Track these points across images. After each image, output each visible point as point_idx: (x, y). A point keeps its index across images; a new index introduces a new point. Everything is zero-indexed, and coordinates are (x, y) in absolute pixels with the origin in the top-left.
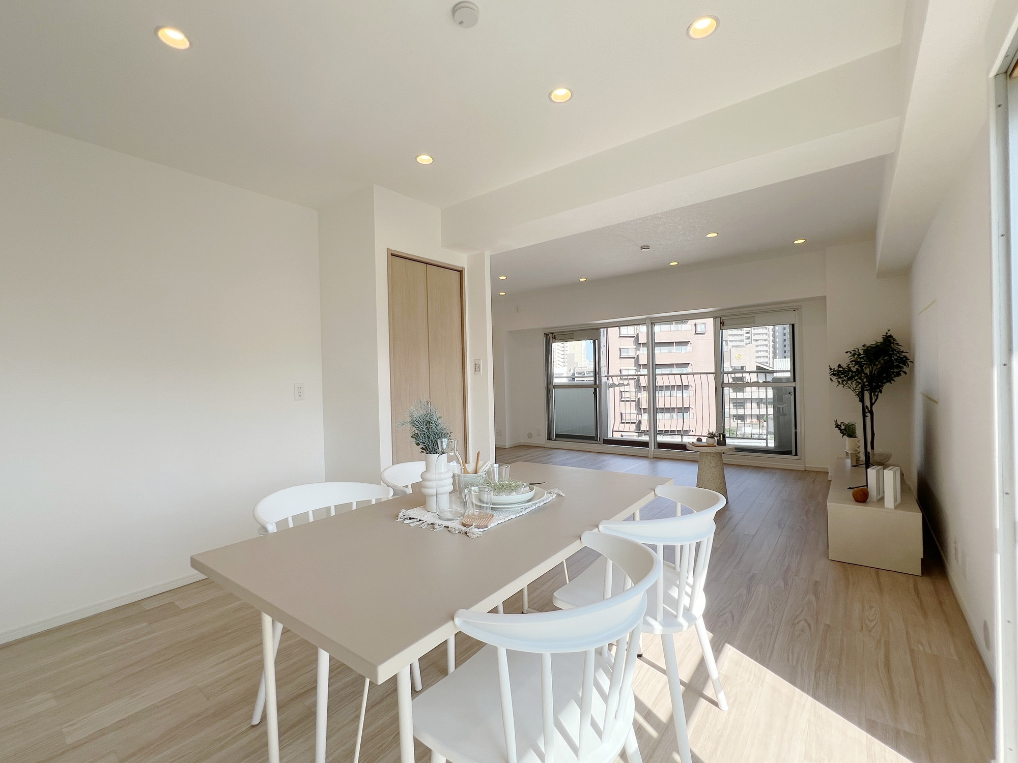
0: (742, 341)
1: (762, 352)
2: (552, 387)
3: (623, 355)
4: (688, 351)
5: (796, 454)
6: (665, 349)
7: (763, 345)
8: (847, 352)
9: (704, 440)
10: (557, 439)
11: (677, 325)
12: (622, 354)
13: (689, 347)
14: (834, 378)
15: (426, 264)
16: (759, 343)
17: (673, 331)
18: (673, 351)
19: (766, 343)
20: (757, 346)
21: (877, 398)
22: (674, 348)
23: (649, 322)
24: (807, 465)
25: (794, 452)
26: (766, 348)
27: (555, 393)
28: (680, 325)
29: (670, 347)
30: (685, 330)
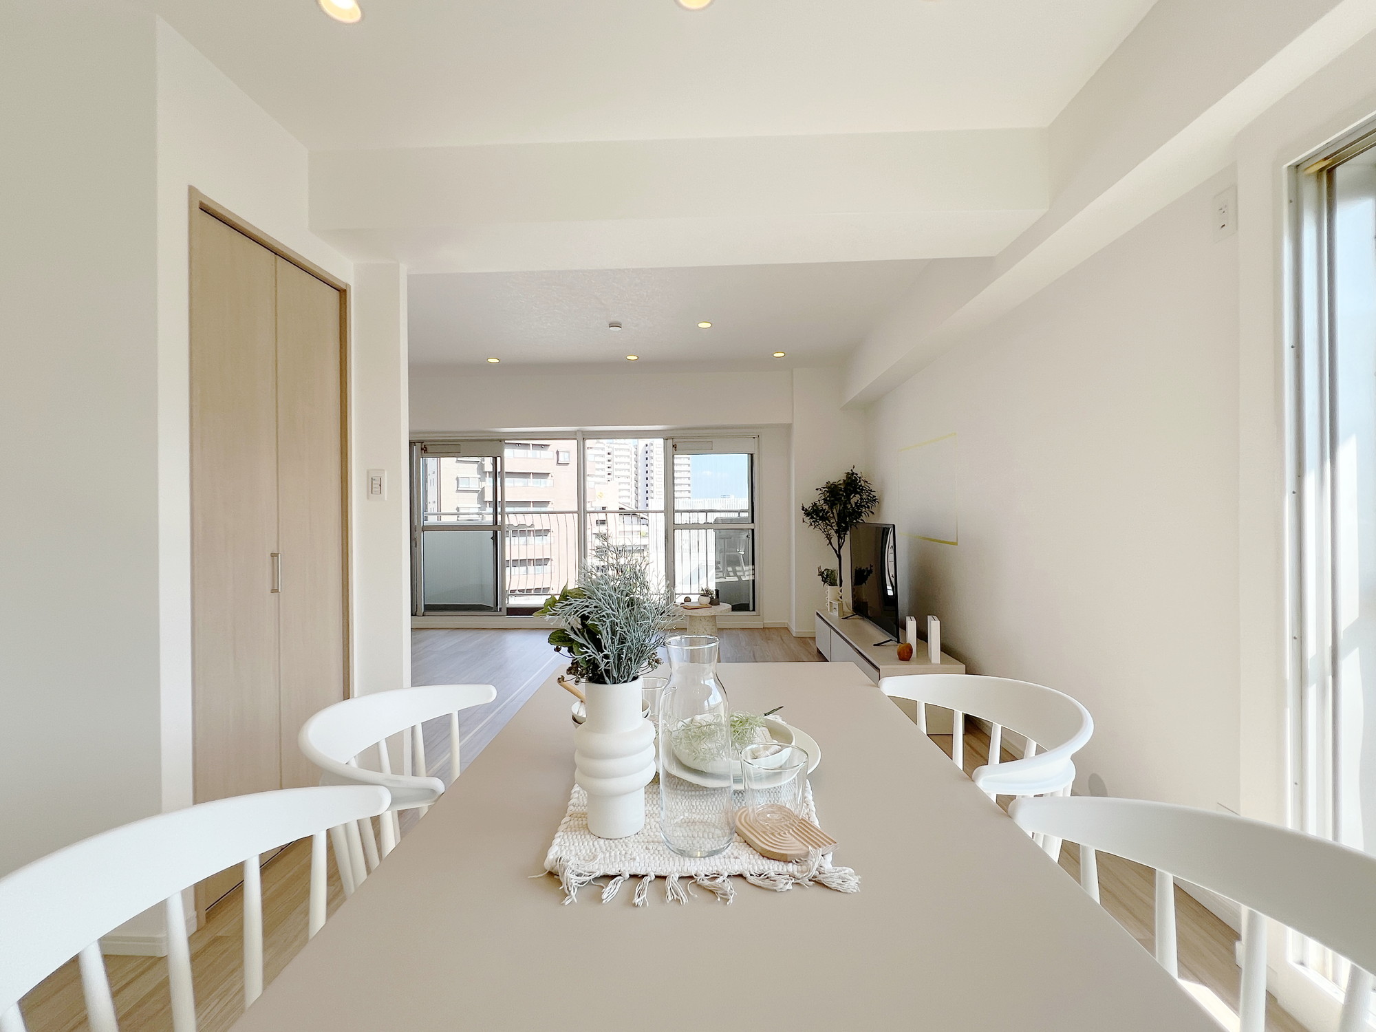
0: (603, 477)
1: (624, 491)
2: (419, 529)
3: (462, 487)
4: (548, 485)
5: (754, 610)
6: (519, 482)
7: (625, 483)
8: (817, 489)
9: (694, 599)
10: (427, 613)
11: (534, 451)
12: (460, 486)
13: (549, 481)
14: (807, 519)
15: (276, 254)
16: (622, 480)
17: (530, 458)
18: (529, 484)
19: (628, 480)
20: (620, 483)
21: (844, 541)
22: (531, 481)
23: (580, 436)
24: (765, 622)
25: (751, 608)
26: (628, 487)
27: (427, 538)
28: (538, 452)
29: (526, 480)
30: (545, 459)
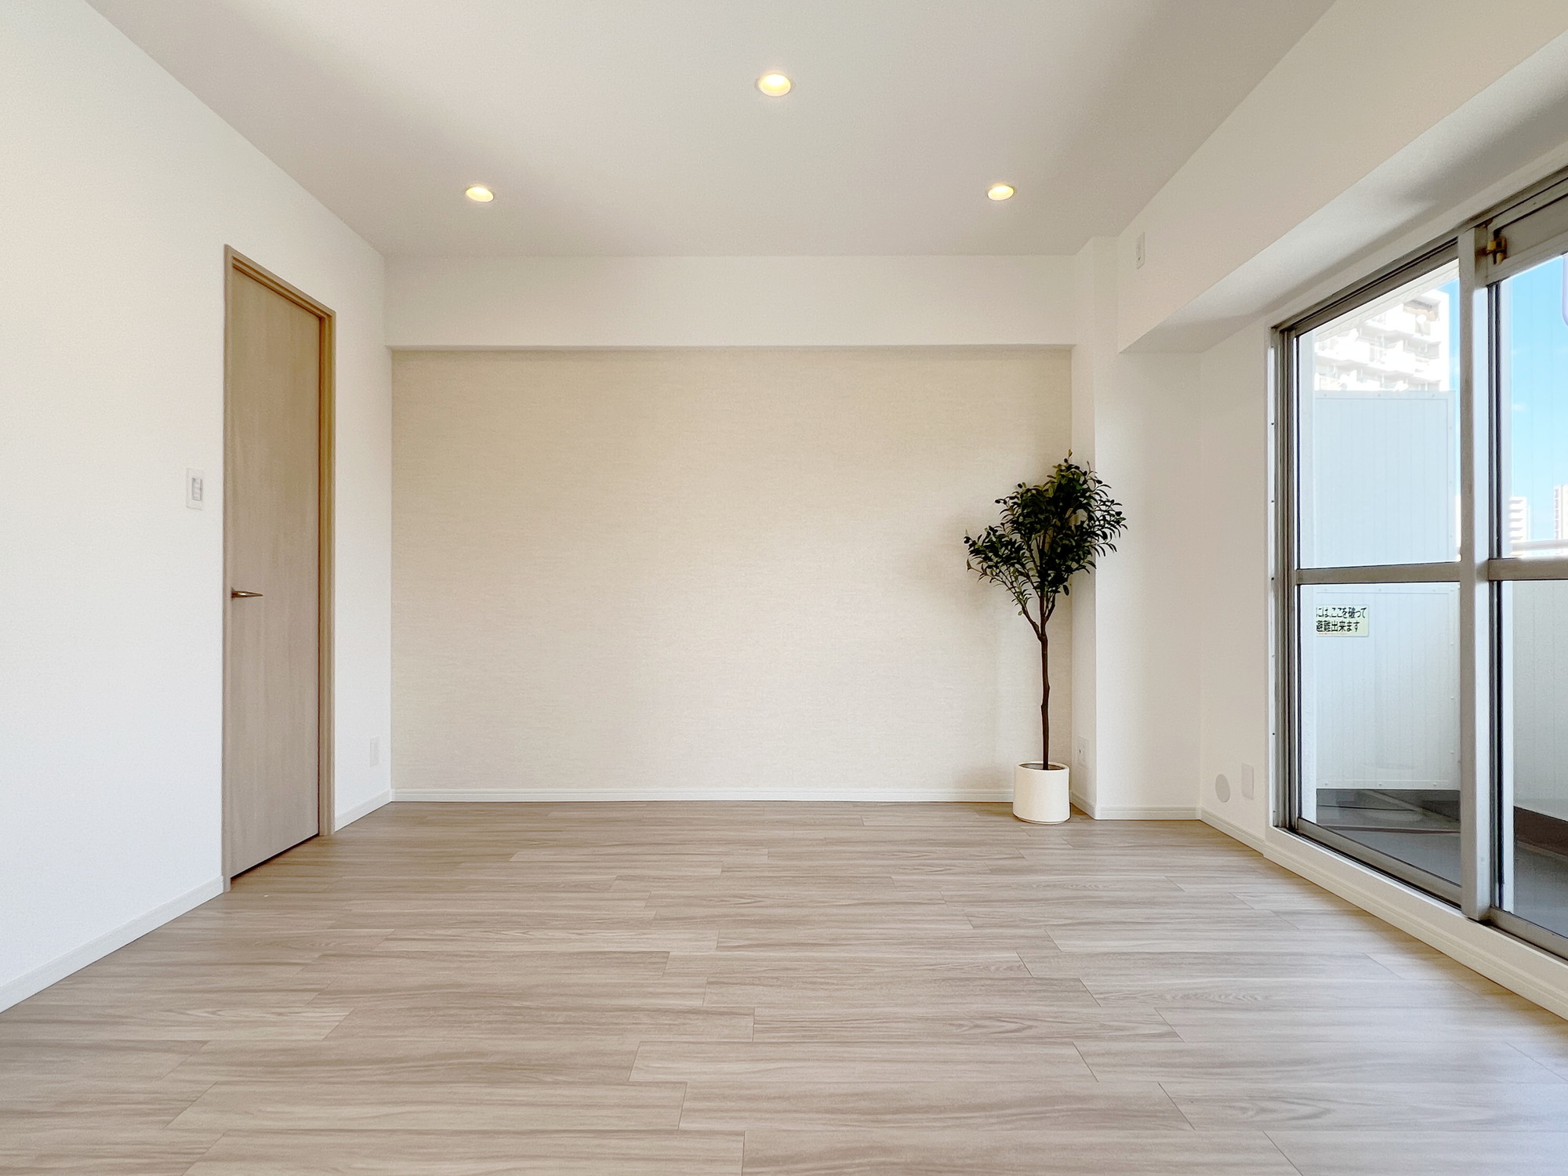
8: (998, 502)
14: (975, 561)
21: (1053, 606)
